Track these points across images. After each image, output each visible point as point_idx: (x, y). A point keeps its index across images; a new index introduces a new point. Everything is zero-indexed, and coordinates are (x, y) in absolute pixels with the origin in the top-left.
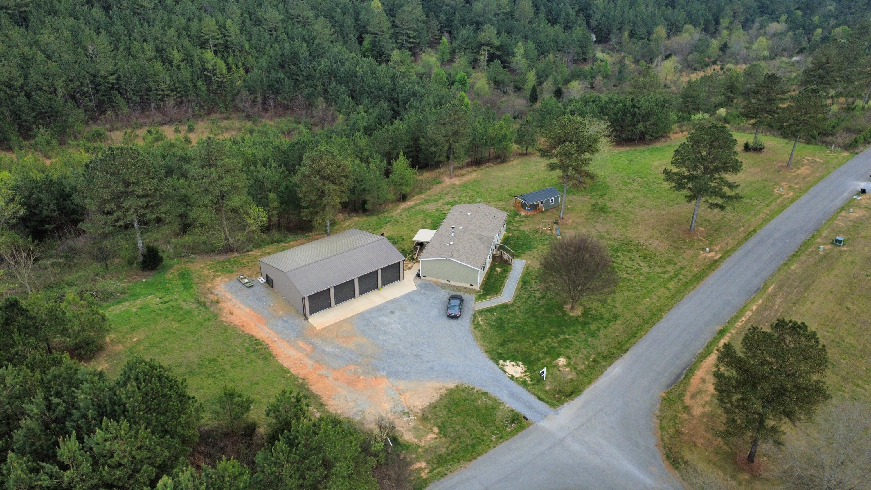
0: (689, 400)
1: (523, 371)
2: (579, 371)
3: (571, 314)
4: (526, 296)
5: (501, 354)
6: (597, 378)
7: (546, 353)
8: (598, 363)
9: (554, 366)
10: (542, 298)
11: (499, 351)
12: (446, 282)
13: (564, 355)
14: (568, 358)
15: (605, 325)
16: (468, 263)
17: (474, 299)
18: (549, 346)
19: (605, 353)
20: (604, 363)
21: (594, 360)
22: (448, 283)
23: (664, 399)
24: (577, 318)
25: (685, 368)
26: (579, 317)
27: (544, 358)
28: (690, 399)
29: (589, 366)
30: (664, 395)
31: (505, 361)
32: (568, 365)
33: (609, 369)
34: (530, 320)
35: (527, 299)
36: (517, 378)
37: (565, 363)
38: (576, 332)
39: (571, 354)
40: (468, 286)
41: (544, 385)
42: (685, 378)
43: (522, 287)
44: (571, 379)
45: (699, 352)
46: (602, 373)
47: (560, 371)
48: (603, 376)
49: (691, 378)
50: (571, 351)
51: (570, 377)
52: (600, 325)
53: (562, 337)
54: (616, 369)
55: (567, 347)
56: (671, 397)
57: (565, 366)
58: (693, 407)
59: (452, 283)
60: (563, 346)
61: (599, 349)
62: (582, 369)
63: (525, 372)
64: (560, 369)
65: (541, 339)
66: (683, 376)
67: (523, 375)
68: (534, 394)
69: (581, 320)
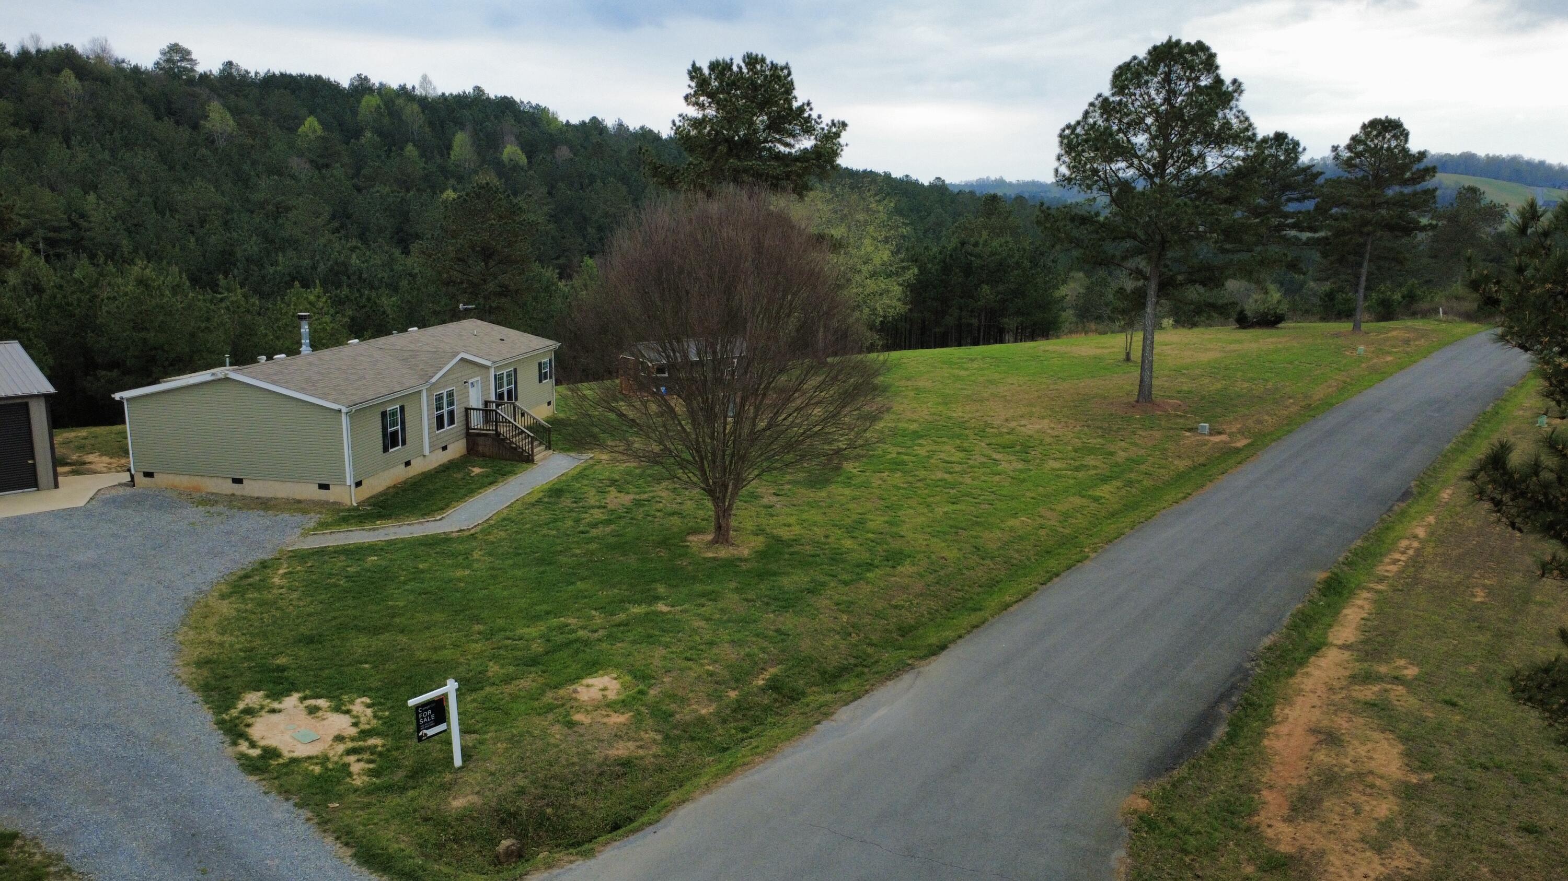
0: (1286, 830)
1: (353, 731)
2: (685, 726)
3: (710, 555)
4: (546, 516)
5: (282, 669)
6: (772, 749)
7: (533, 662)
8: (795, 696)
9: (550, 708)
10: (608, 522)
11: (281, 661)
12: (228, 487)
13: (618, 666)
14: (643, 676)
15: (846, 577)
16: (302, 390)
17: (312, 524)
18: (560, 639)
19: (834, 660)
20: (829, 697)
21: (774, 686)
22: (237, 489)
23: (1147, 823)
24: (731, 564)
25: (1223, 697)
26: (741, 560)
27: (508, 680)
28: (1289, 820)
29: (739, 707)
30: (1142, 804)
31: (277, 695)
32: (622, 705)
33: (844, 714)
34: (519, 573)
35: (540, 526)
36: (294, 761)
37: (612, 696)
38: (713, 596)
39: (657, 662)
40: (310, 492)
41: (447, 788)
42: (1232, 738)
43: (539, 501)
44: (626, 763)
45: (1267, 641)
46: (805, 729)
47: (571, 724)
48: (808, 740)
49: (1262, 735)
50: (660, 652)
51: (622, 750)
52: (823, 578)
53: (637, 610)
54: (882, 712)
55: (649, 639)
56: (1182, 817)
57: (611, 706)
58: (1320, 854)
59: (252, 488)
60: (631, 636)
61: (806, 646)
62: (701, 721)
63: (365, 734)
64: (578, 717)
65: (535, 618)
66: (1221, 731)
67: (341, 748)
68: (346, 836)
69: (744, 566)
